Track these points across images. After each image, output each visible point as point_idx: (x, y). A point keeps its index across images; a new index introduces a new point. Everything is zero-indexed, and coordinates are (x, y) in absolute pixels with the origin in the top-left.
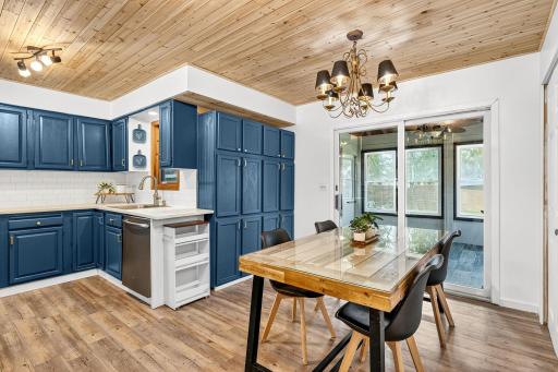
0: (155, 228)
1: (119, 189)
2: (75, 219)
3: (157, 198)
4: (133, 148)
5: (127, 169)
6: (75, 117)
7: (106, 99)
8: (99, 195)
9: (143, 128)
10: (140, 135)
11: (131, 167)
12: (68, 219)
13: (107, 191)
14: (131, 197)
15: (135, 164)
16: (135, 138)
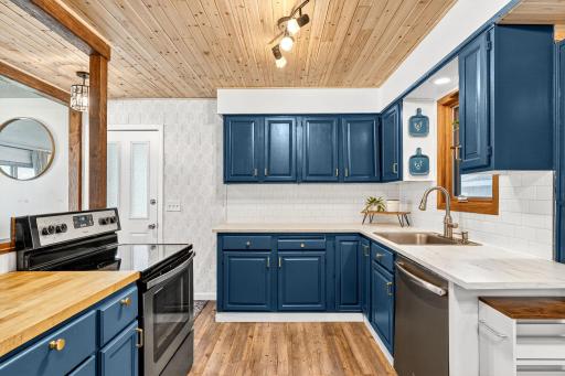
0: (460, 300)
1: (391, 206)
2: (337, 244)
3: (449, 226)
4: (410, 145)
5: (400, 178)
6: (339, 116)
7: (373, 85)
8: (366, 213)
9: (423, 114)
10: (420, 124)
11: (406, 175)
12: (330, 243)
13: (375, 208)
14: (405, 218)
15: (413, 170)
16: (413, 132)
